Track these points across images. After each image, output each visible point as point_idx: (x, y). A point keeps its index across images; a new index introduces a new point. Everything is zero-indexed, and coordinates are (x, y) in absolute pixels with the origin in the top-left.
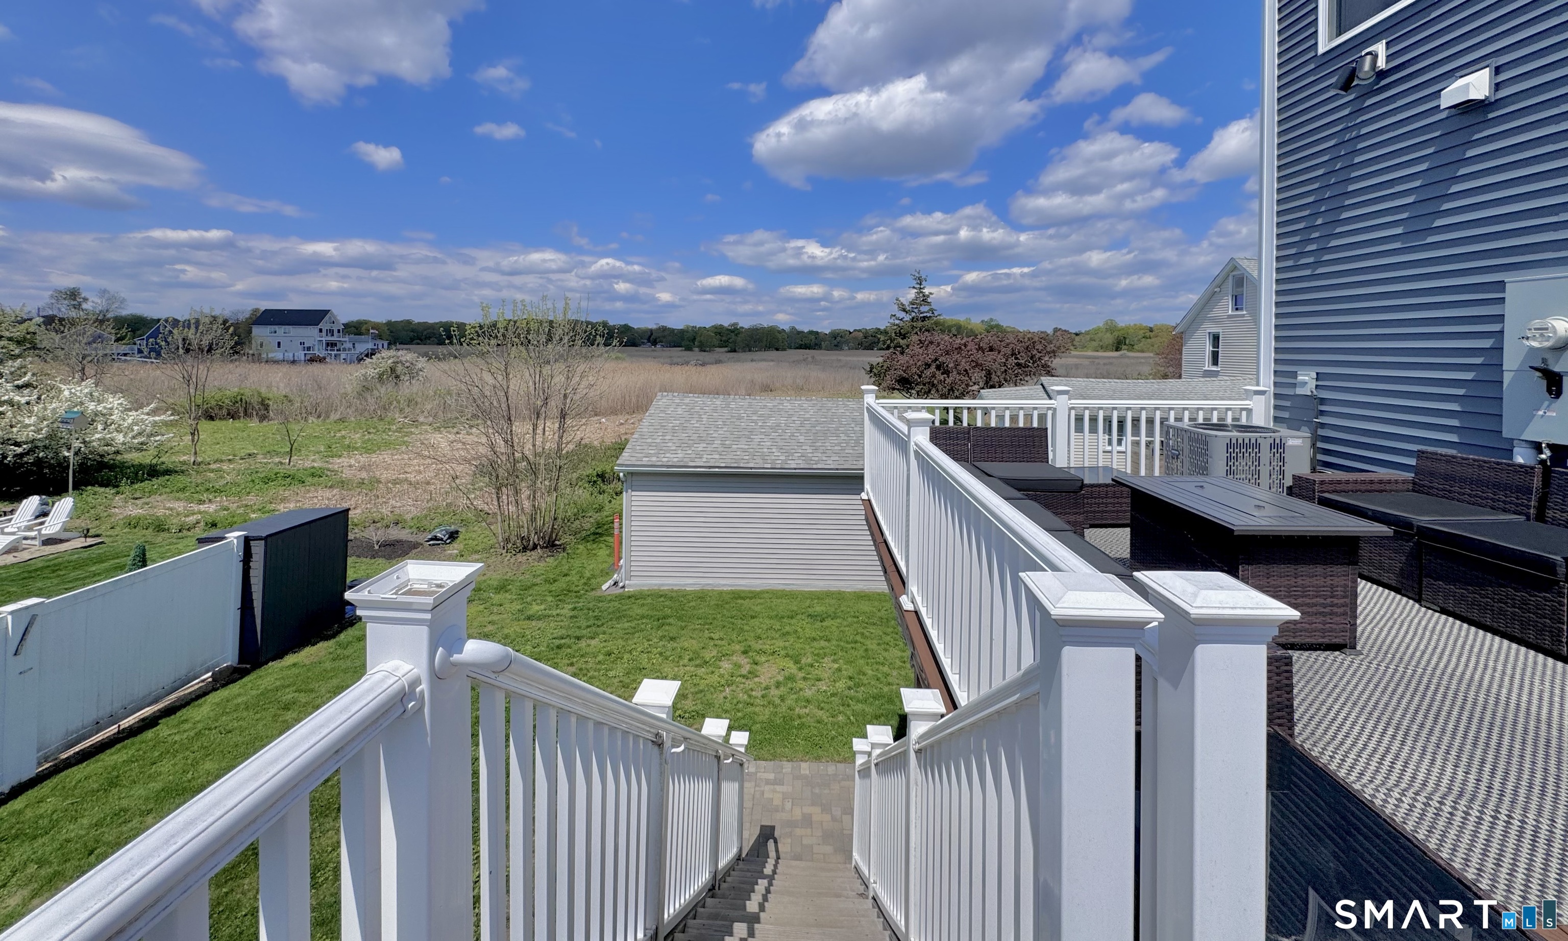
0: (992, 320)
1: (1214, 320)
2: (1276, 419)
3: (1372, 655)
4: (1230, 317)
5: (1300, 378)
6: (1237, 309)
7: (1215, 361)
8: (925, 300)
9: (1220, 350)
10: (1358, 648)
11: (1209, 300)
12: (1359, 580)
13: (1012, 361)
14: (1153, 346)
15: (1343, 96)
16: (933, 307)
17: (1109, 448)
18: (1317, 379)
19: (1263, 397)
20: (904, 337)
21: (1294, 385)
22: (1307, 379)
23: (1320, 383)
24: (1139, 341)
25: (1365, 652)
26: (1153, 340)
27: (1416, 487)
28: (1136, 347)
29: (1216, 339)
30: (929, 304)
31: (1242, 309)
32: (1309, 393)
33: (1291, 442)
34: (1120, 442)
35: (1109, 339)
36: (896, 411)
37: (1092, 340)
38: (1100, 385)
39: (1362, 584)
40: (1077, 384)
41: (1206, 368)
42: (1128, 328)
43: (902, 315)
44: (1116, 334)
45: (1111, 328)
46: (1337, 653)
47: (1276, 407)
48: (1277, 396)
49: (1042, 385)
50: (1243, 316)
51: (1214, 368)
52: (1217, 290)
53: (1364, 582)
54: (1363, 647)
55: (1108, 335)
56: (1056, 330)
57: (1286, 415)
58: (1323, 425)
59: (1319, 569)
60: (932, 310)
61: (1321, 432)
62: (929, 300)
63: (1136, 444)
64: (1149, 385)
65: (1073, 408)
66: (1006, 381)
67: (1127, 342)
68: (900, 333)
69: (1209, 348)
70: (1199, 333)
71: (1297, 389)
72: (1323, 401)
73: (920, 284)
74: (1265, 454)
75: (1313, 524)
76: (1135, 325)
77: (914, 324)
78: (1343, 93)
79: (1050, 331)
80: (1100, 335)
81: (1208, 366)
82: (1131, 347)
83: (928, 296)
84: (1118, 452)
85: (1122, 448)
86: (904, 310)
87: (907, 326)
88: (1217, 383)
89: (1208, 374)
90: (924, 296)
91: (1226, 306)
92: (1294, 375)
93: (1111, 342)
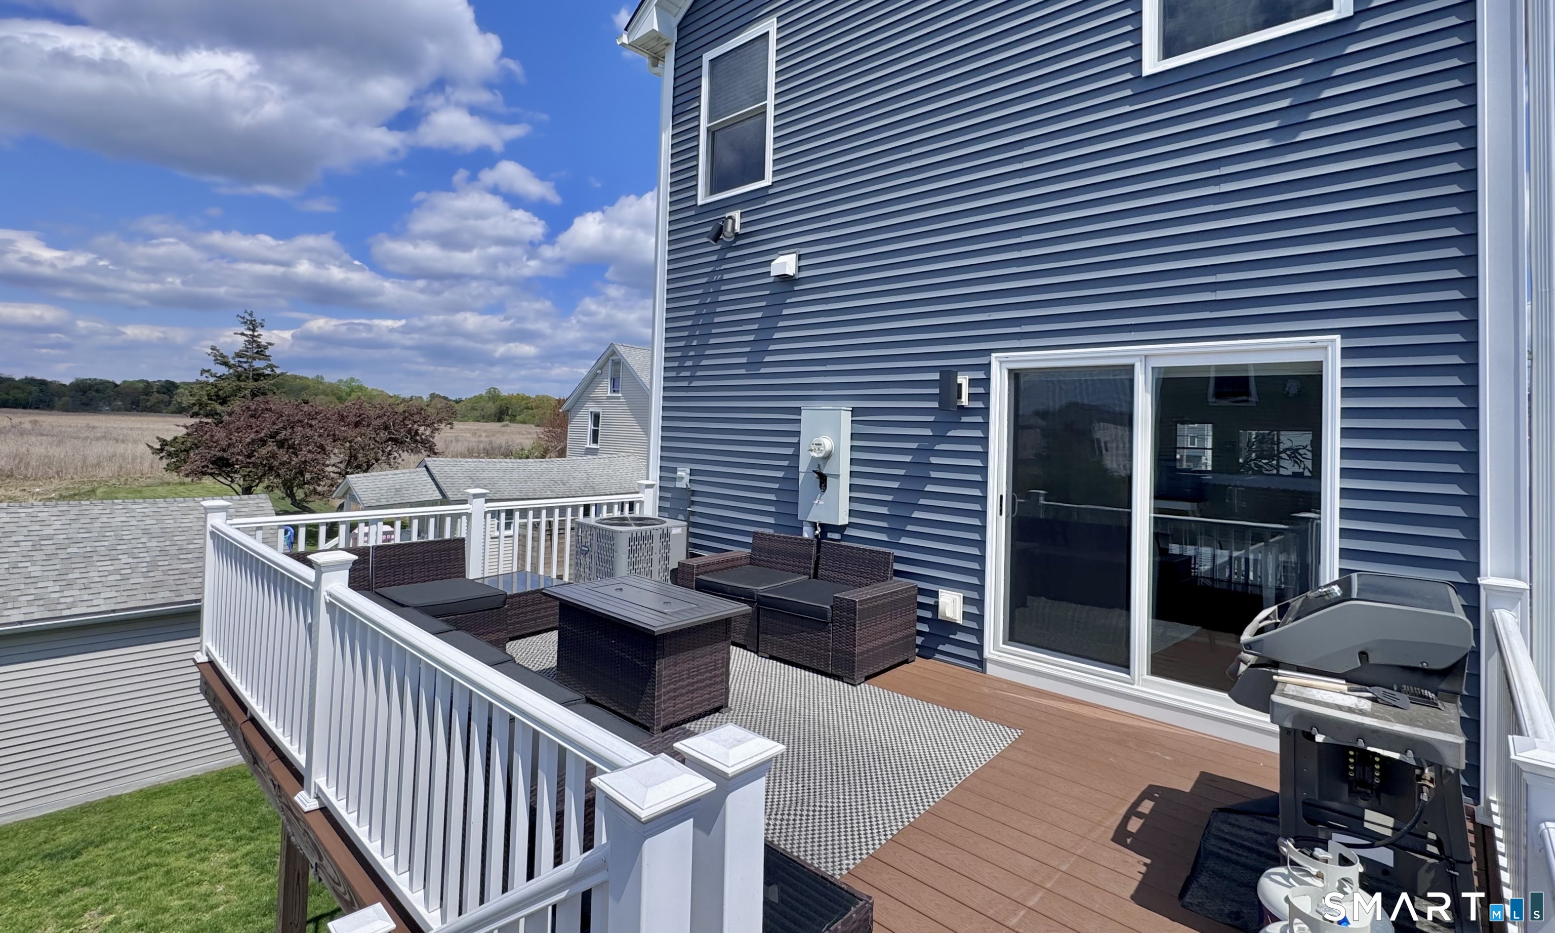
0: (352, 380)
1: (597, 401)
2: (661, 509)
3: (737, 708)
4: (609, 398)
5: (679, 473)
6: (614, 391)
7: (595, 440)
8: (260, 351)
9: (600, 428)
10: (729, 705)
11: (592, 380)
12: (731, 647)
13: (384, 435)
14: (534, 417)
15: (713, 245)
16: (273, 362)
17: (497, 534)
18: (691, 475)
19: (652, 490)
20: (224, 401)
21: (674, 479)
22: (683, 473)
23: (692, 478)
24: (521, 411)
25: (733, 708)
26: (535, 411)
27: (753, 560)
28: (518, 418)
29: (596, 418)
30: (267, 358)
31: (618, 392)
32: (685, 487)
33: (675, 531)
34: (508, 526)
35: (491, 408)
36: (259, 534)
37: (473, 409)
38: (491, 465)
39: (733, 649)
40: (466, 465)
41: (588, 446)
42: (511, 397)
43: (222, 370)
44: (498, 403)
45: (493, 396)
46: (717, 714)
47: (661, 498)
48: (661, 488)
49: (426, 467)
50: (618, 398)
51: (594, 446)
52: (599, 371)
53: (735, 648)
54: (732, 704)
55: (491, 403)
56: (433, 396)
57: (668, 505)
58: (693, 513)
59: (708, 649)
60: (271, 367)
61: (692, 519)
62: (267, 353)
63: (524, 526)
64: (538, 464)
65: (489, 512)
66: (377, 460)
67: (510, 413)
68: (218, 396)
69: (590, 427)
70: (582, 413)
71: (677, 483)
72: (694, 493)
73: (254, 330)
74: (657, 544)
75: (706, 613)
76: (518, 395)
77: (242, 384)
78: (714, 243)
79: (426, 397)
80: (482, 404)
81: (589, 445)
82: (513, 419)
83: (266, 348)
84: (506, 537)
85: (510, 533)
86: (226, 364)
87: (227, 387)
88: (597, 461)
89: (590, 452)
90: (259, 346)
91: (604, 389)
92: (674, 470)
93: (493, 411)
